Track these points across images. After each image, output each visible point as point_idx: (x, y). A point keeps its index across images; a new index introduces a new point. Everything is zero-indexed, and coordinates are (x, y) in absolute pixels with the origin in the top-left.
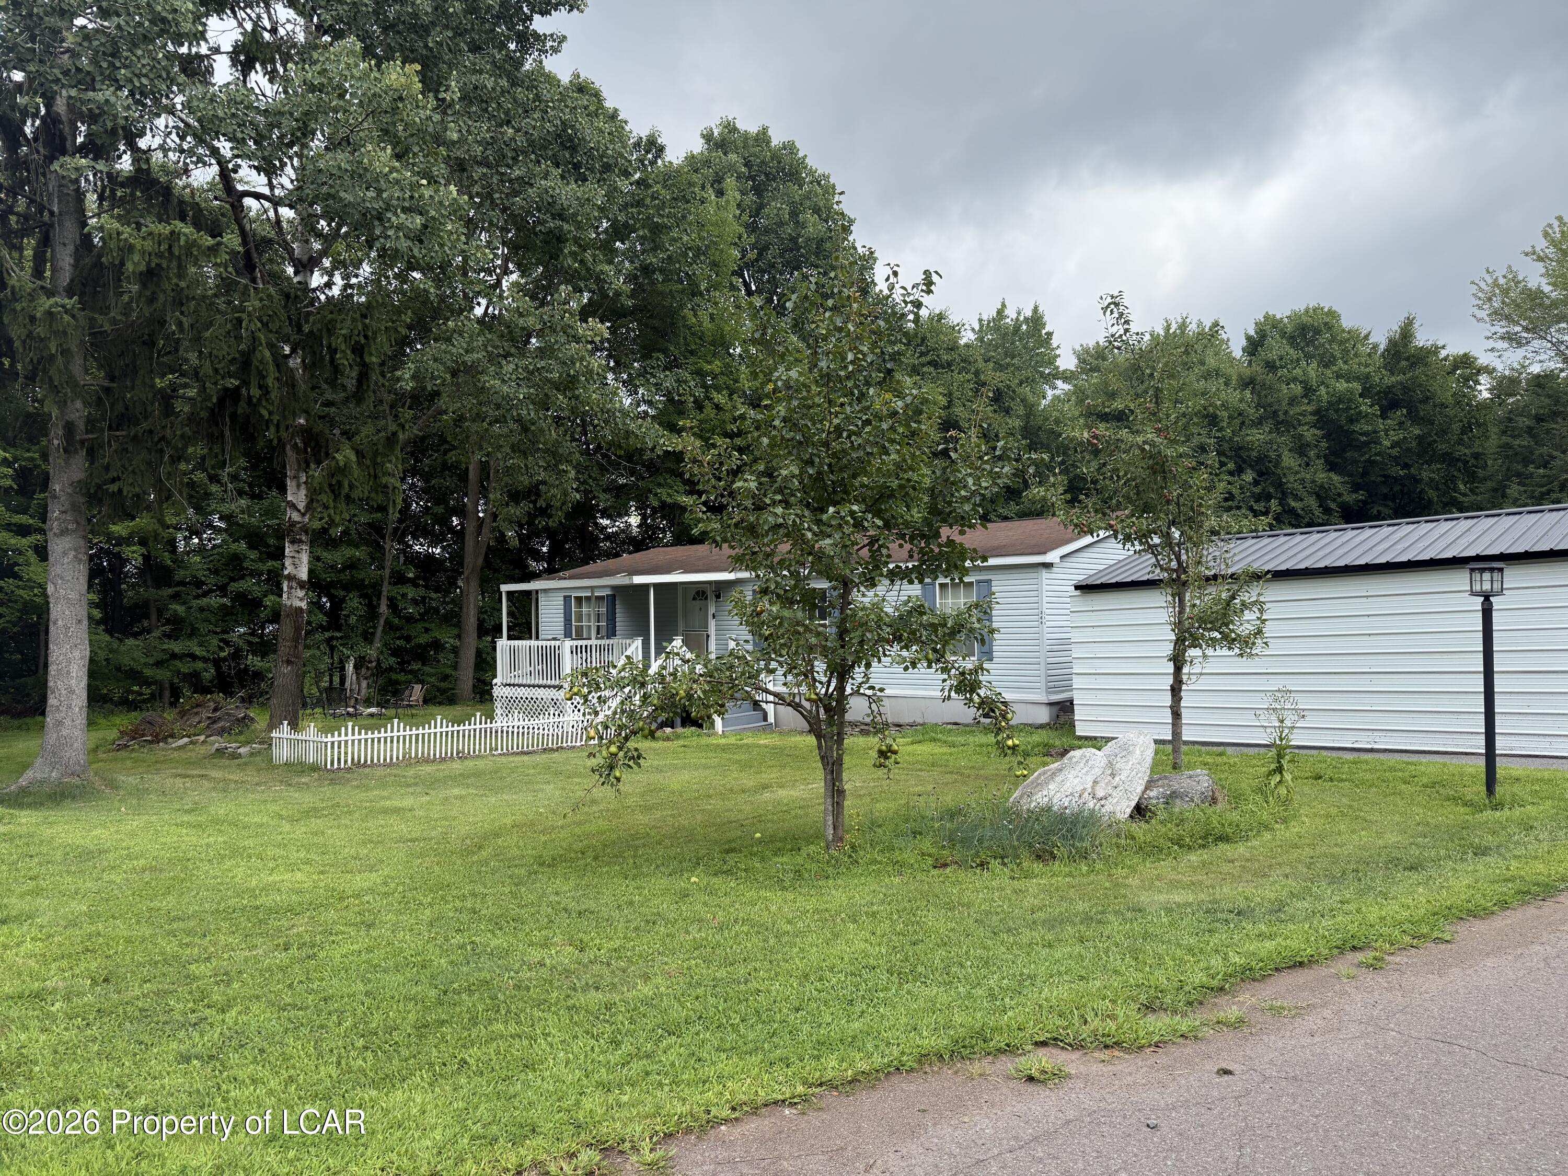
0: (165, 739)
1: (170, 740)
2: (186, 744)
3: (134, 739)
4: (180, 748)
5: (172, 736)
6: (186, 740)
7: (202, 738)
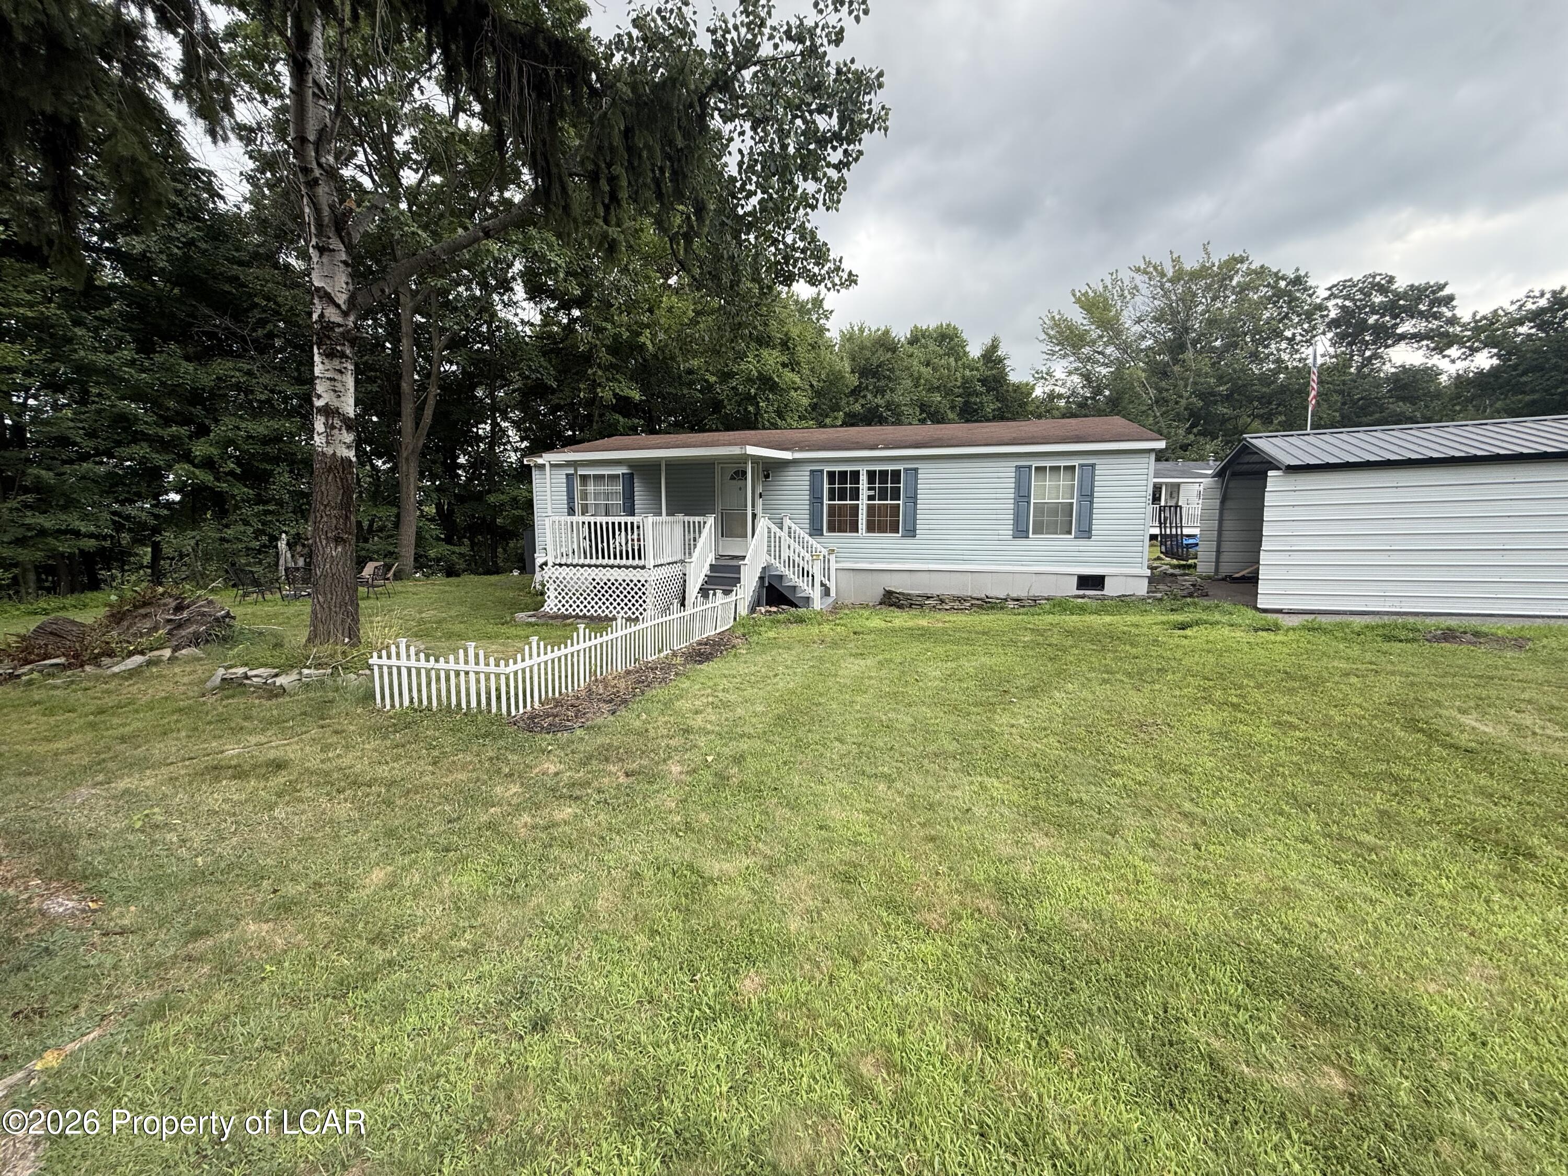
0: (95, 660)
1: (106, 661)
2: (140, 666)
3: (27, 662)
4: (132, 673)
5: (111, 654)
6: (138, 659)
7: (167, 653)
